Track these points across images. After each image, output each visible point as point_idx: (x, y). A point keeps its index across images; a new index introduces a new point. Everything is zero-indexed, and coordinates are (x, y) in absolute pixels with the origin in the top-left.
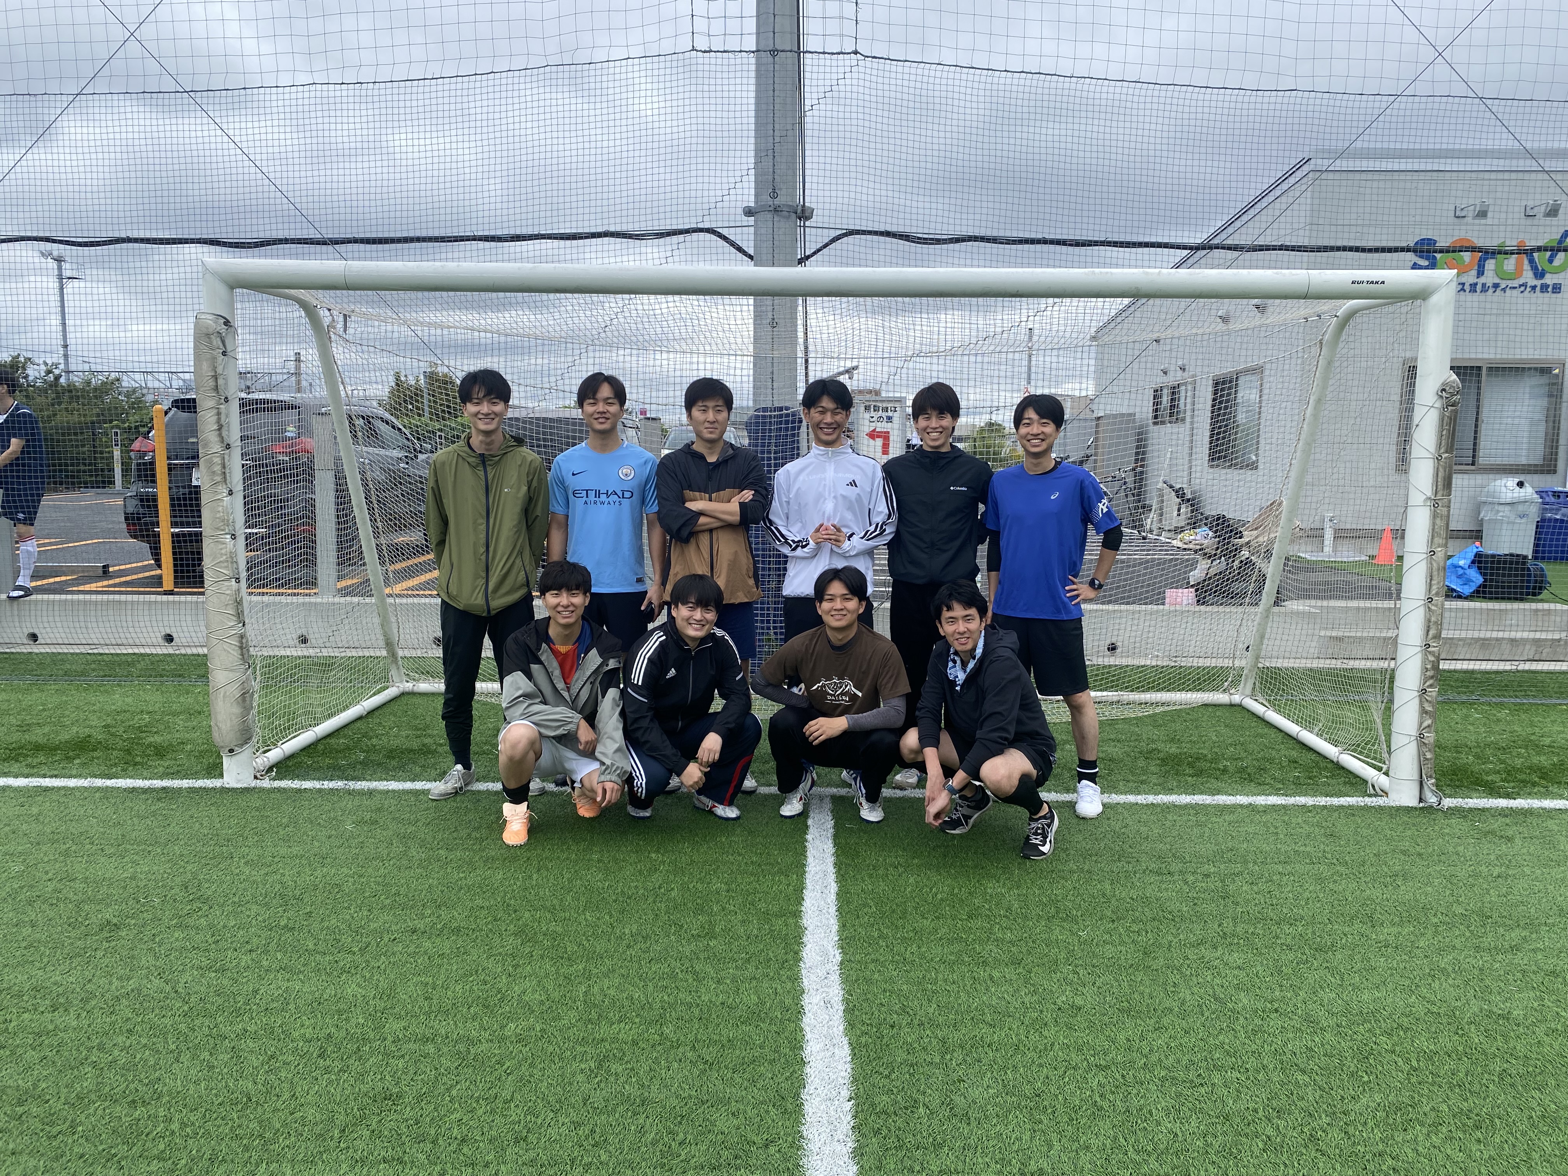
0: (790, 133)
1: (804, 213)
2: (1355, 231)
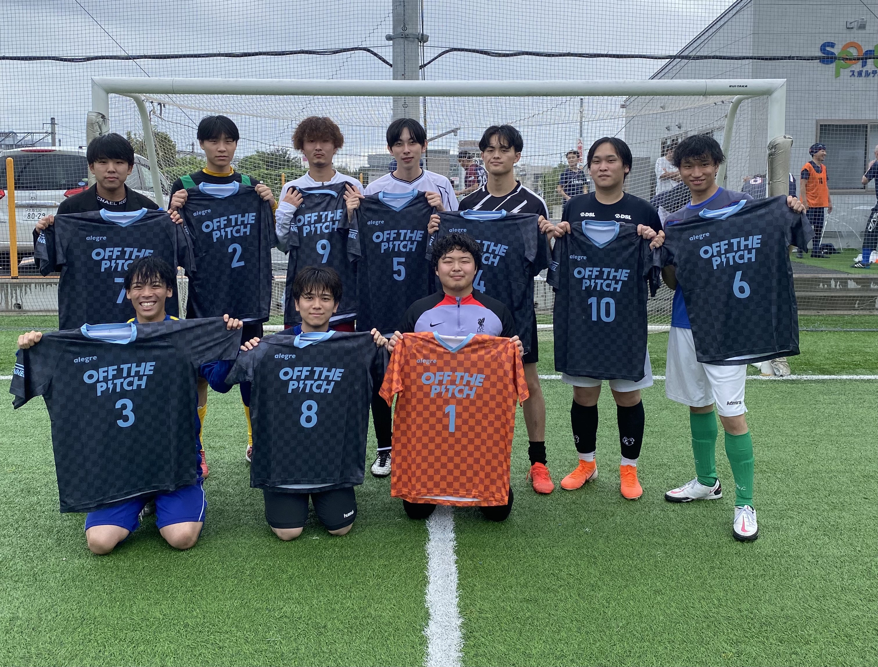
1: (423, 39)
2: (783, 37)
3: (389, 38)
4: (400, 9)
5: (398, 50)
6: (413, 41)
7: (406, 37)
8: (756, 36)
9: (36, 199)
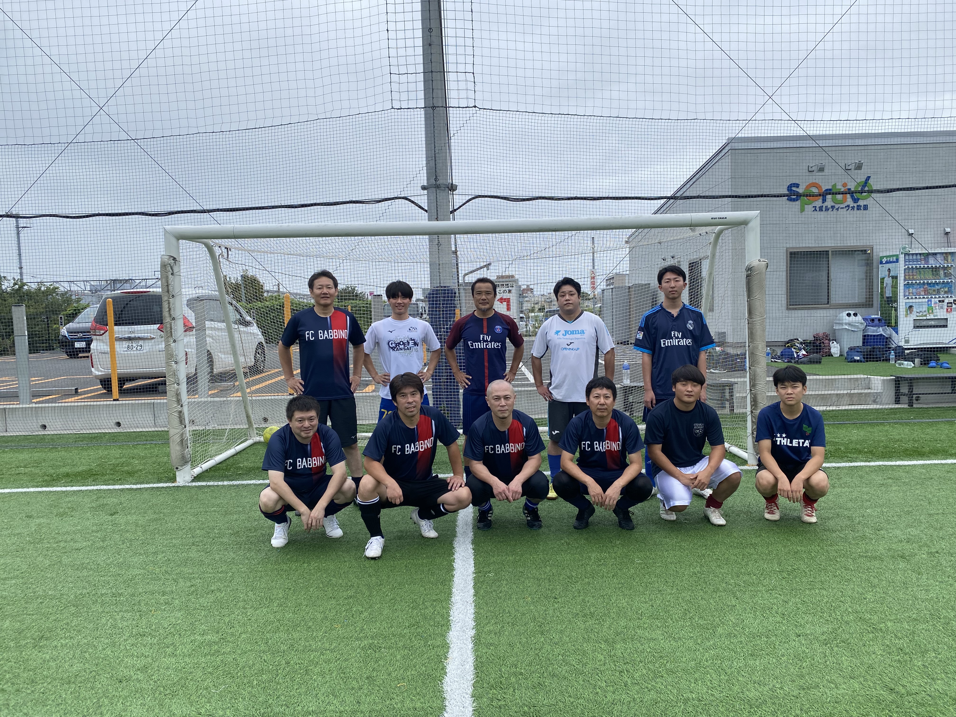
0: (443, 148)
1: (453, 188)
2: (756, 180)
3: (424, 188)
4: (432, 163)
5: (432, 198)
6: (445, 190)
7: (437, 187)
8: (733, 179)
9: (133, 332)
